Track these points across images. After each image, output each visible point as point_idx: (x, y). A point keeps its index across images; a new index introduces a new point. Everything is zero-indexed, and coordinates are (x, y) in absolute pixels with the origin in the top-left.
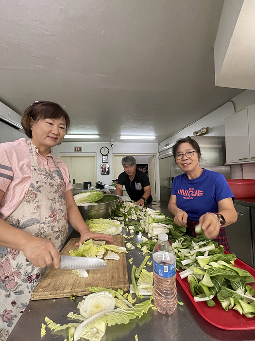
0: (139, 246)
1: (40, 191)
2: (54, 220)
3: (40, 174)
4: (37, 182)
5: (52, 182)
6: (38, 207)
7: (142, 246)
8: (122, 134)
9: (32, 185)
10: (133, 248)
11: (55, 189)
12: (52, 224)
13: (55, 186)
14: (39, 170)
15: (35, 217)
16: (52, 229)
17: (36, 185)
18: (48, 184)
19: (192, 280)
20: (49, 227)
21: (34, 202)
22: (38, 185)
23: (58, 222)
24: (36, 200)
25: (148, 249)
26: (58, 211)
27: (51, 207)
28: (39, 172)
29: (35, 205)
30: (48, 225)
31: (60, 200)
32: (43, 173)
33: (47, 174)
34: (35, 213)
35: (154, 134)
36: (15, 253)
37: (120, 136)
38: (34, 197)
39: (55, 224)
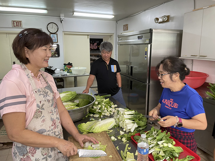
0: (119, 138)
1: (43, 109)
2: (55, 128)
3: (40, 95)
4: (40, 102)
5: (48, 98)
6: (44, 120)
7: (122, 138)
8: (75, 10)
9: (38, 106)
10: (116, 139)
11: (51, 104)
12: (54, 130)
13: (51, 101)
14: (39, 91)
15: (43, 128)
16: (55, 134)
17: (40, 105)
18: (47, 101)
19: (155, 154)
20: (52, 133)
21: (41, 118)
22: (41, 104)
23: (57, 128)
24: (42, 116)
25: (126, 139)
26: (56, 119)
27: (51, 119)
28: (39, 93)
29: (42, 120)
30: (52, 131)
31: (55, 110)
32: (42, 93)
33: (44, 93)
34: (42, 125)
35: (112, 13)
36: (33, 152)
37: (73, 12)
38: (40, 114)
39: (56, 130)
